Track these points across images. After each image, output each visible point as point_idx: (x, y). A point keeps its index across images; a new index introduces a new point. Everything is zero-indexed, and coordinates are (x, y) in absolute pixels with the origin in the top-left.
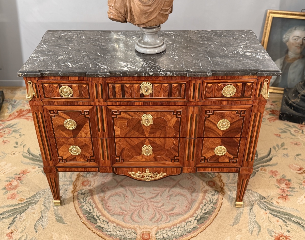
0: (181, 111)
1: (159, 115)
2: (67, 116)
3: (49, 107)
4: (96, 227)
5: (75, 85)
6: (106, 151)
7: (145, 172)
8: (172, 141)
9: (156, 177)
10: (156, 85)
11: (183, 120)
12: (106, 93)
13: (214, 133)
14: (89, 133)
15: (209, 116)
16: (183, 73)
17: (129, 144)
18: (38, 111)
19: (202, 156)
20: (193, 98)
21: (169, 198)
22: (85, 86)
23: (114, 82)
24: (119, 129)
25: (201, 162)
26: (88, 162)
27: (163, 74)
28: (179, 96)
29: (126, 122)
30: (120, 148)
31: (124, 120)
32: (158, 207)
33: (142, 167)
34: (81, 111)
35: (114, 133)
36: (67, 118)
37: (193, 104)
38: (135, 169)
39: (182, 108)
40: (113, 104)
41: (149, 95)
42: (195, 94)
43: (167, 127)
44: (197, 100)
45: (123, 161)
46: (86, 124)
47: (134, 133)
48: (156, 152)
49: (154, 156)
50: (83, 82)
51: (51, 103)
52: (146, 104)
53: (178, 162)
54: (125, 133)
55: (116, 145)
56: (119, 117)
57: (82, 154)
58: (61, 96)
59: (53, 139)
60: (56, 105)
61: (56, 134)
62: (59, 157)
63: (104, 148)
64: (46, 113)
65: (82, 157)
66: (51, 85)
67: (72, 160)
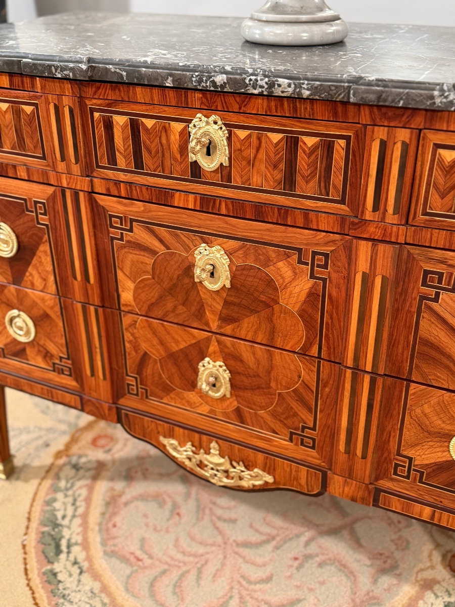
0: (326, 256)
1: (252, 258)
4: (44, 574)
5: (4, 106)
6: (98, 350)
7: (208, 452)
8: (292, 367)
9: (241, 478)
10: (242, 134)
11: (334, 294)
12: (86, 143)
14: (52, 278)
15: (437, 294)
16: (336, 87)
17: (162, 343)
19: (399, 454)
20: (376, 208)
21: (296, 563)
22: (28, 109)
23: (109, 105)
24: (131, 285)
25: (395, 473)
26: (54, 371)
27: (260, 83)
28: (323, 191)
29: (149, 261)
30: (136, 349)
31: (142, 253)
32: (250, 582)
33: (201, 433)
34: (26, 200)
35: (119, 295)
37: (373, 230)
38: (178, 430)
39: (333, 241)
40: (108, 189)
41: (216, 171)
42: (384, 187)
43: (276, 307)
44: (391, 218)
45: (147, 397)
46: (41, 248)
47: (175, 307)
48: (241, 393)
49: (235, 403)
50: (23, 98)
52: (207, 205)
53: (313, 448)
54: (149, 303)
55: (126, 338)
56: (128, 242)
57: (41, 343)
63: (93, 337)
65: (40, 351)
67: (16, 354)
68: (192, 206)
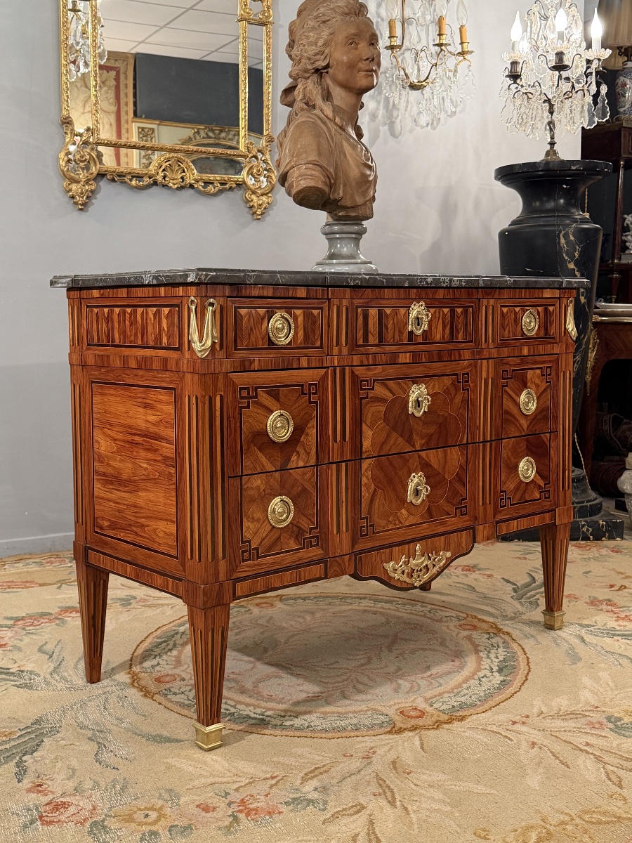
0: (468, 374)
1: (438, 386)
2: (274, 402)
3: (241, 379)
5: (298, 312)
6: (344, 504)
7: (415, 556)
8: (456, 456)
9: (434, 567)
10: (432, 311)
11: (472, 396)
13: (516, 426)
14: (315, 450)
15: (507, 382)
17: (386, 475)
18: (216, 390)
19: (501, 491)
20: (486, 341)
22: (315, 312)
23: (368, 302)
24: (370, 433)
25: (501, 506)
26: (303, 548)
28: (465, 337)
29: (383, 408)
30: (368, 489)
31: (379, 404)
33: (408, 542)
34: (302, 385)
35: (362, 445)
36: (274, 408)
37: (486, 353)
38: (396, 549)
39: (470, 365)
40: (362, 361)
41: (421, 335)
42: (488, 328)
43: (448, 418)
44: (491, 344)
45: (374, 532)
46: (309, 425)
47: (396, 440)
49: (428, 503)
50: (313, 304)
51: (247, 364)
52: (416, 358)
53: (466, 513)
54: (380, 444)
55: (362, 482)
56: (371, 398)
57: (295, 523)
58: (271, 342)
59: (237, 482)
60: (256, 369)
61: (247, 463)
62: (243, 542)
63: (341, 493)
64: (230, 398)
65: (293, 532)
66: (253, 311)
67: (270, 548)
68: (408, 361)
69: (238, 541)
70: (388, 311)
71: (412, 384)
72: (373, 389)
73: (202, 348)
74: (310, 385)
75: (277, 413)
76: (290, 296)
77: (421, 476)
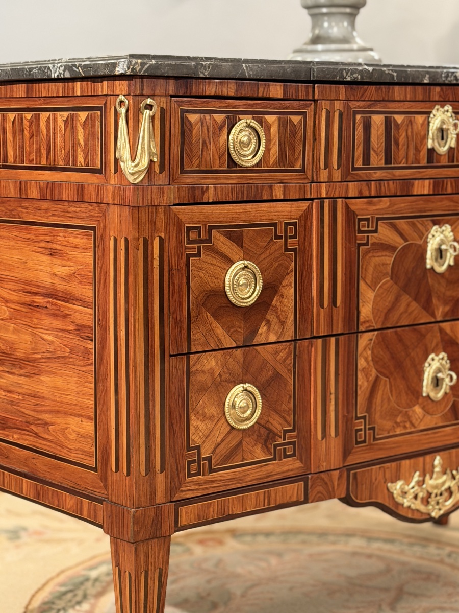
2: (236, 248)
3: (190, 215)
5: (271, 119)
6: (333, 397)
7: (432, 475)
14: (292, 317)
17: (392, 355)
18: (154, 230)
22: (296, 119)
24: (372, 295)
26: (274, 459)
29: (389, 260)
30: (367, 376)
31: (384, 253)
33: (424, 453)
34: (275, 225)
35: (358, 313)
36: (234, 258)
38: (406, 463)
40: (360, 192)
41: (446, 154)
45: (374, 438)
46: (285, 282)
47: (408, 305)
49: (453, 398)
50: (293, 107)
51: (198, 193)
52: (438, 187)
54: (385, 311)
55: (359, 365)
56: (373, 244)
57: (263, 422)
58: (232, 162)
59: (180, 363)
60: (211, 201)
61: (196, 335)
62: (189, 449)
63: (329, 380)
64: (174, 242)
65: (259, 436)
66: (207, 117)
67: (228, 457)
68: (426, 192)
69: (183, 446)
70: (399, 119)
71: (431, 224)
72: (376, 231)
73: (136, 169)
74: (287, 224)
75: (239, 265)
76: (260, 95)
77: (443, 359)
